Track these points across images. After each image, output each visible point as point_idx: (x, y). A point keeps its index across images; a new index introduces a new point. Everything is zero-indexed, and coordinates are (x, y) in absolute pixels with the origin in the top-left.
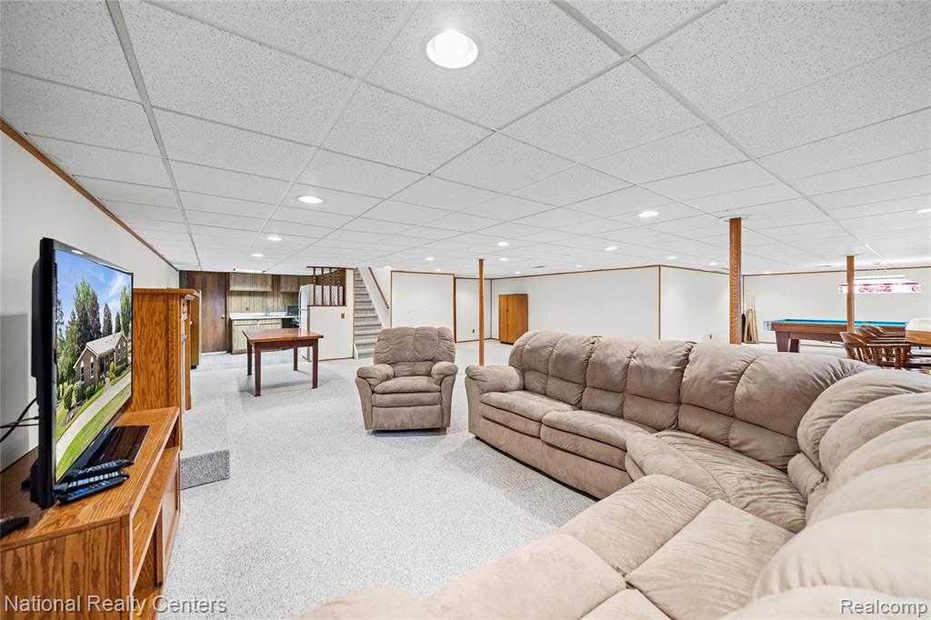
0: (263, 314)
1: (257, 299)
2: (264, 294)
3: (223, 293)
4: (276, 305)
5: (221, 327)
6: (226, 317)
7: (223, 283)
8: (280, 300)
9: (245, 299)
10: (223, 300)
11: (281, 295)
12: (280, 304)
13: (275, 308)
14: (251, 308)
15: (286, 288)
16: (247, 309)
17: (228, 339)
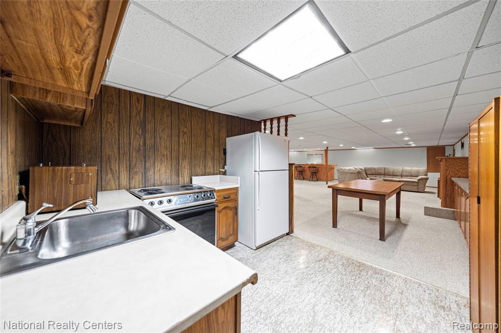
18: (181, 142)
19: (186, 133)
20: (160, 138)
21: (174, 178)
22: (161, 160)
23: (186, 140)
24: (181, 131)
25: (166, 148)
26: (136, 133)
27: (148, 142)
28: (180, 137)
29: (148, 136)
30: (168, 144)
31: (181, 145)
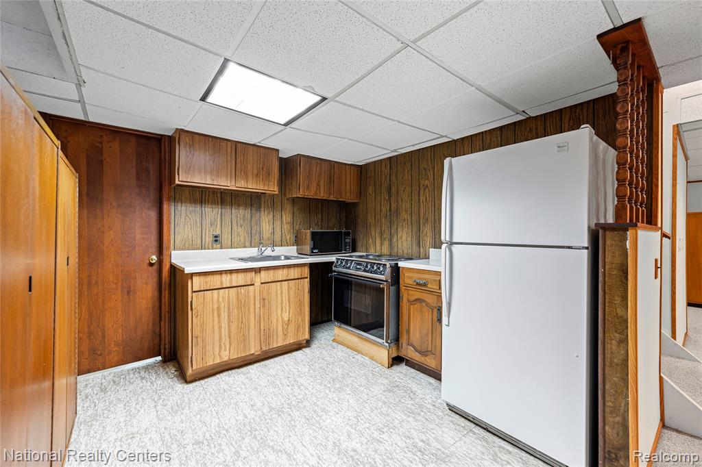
0: (253, 252)
1: (239, 214)
2: (252, 200)
3: (153, 196)
4: (278, 230)
5: (145, 291)
6: (160, 261)
7: (153, 167)
8: (287, 217)
9: (211, 213)
10: (153, 214)
11: (288, 207)
12: (286, 227)
13: (278, 237)
14: (225, 238)
15: (308, 188)
16: (216, 239)
17: (165, 325)
18: (421, 200)
19: (427, 186)
20: (402, 200)
21: (415, 248)
22: (402, 225)
23: (427, 197)
24: (421, 186)
25: (406, 211)
26: (385, 199)
27: (392, 207)
28: (421, 194)
29: (393, 199)
30: (408, 205)
31: (422, 204)
